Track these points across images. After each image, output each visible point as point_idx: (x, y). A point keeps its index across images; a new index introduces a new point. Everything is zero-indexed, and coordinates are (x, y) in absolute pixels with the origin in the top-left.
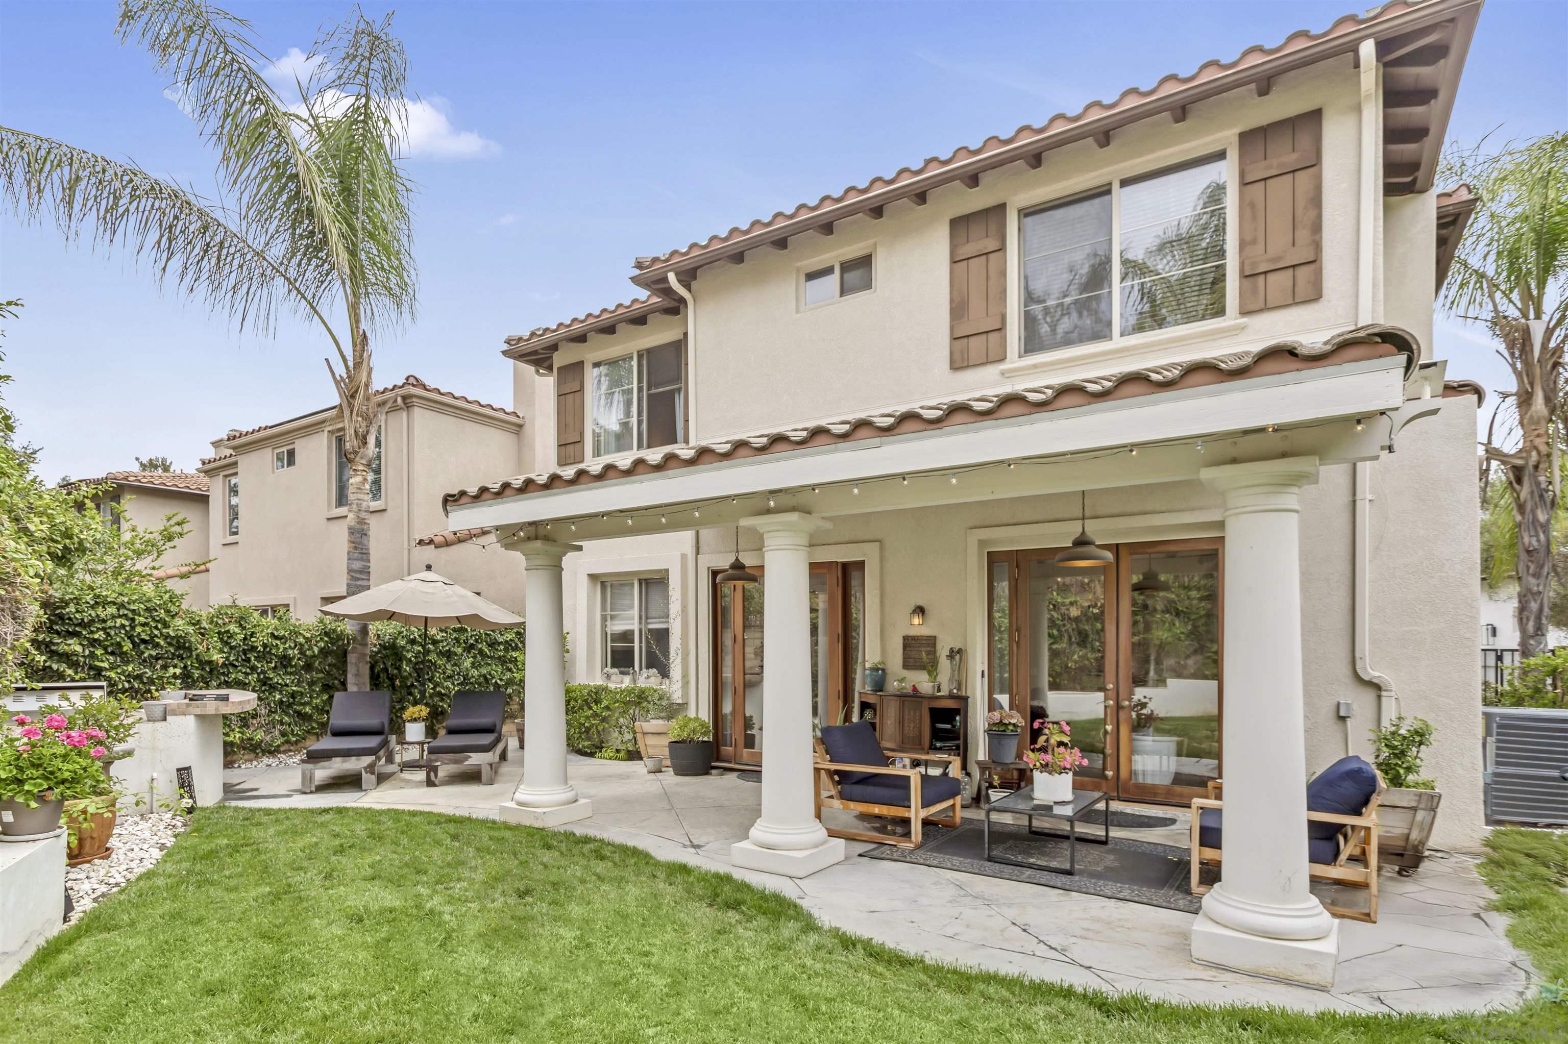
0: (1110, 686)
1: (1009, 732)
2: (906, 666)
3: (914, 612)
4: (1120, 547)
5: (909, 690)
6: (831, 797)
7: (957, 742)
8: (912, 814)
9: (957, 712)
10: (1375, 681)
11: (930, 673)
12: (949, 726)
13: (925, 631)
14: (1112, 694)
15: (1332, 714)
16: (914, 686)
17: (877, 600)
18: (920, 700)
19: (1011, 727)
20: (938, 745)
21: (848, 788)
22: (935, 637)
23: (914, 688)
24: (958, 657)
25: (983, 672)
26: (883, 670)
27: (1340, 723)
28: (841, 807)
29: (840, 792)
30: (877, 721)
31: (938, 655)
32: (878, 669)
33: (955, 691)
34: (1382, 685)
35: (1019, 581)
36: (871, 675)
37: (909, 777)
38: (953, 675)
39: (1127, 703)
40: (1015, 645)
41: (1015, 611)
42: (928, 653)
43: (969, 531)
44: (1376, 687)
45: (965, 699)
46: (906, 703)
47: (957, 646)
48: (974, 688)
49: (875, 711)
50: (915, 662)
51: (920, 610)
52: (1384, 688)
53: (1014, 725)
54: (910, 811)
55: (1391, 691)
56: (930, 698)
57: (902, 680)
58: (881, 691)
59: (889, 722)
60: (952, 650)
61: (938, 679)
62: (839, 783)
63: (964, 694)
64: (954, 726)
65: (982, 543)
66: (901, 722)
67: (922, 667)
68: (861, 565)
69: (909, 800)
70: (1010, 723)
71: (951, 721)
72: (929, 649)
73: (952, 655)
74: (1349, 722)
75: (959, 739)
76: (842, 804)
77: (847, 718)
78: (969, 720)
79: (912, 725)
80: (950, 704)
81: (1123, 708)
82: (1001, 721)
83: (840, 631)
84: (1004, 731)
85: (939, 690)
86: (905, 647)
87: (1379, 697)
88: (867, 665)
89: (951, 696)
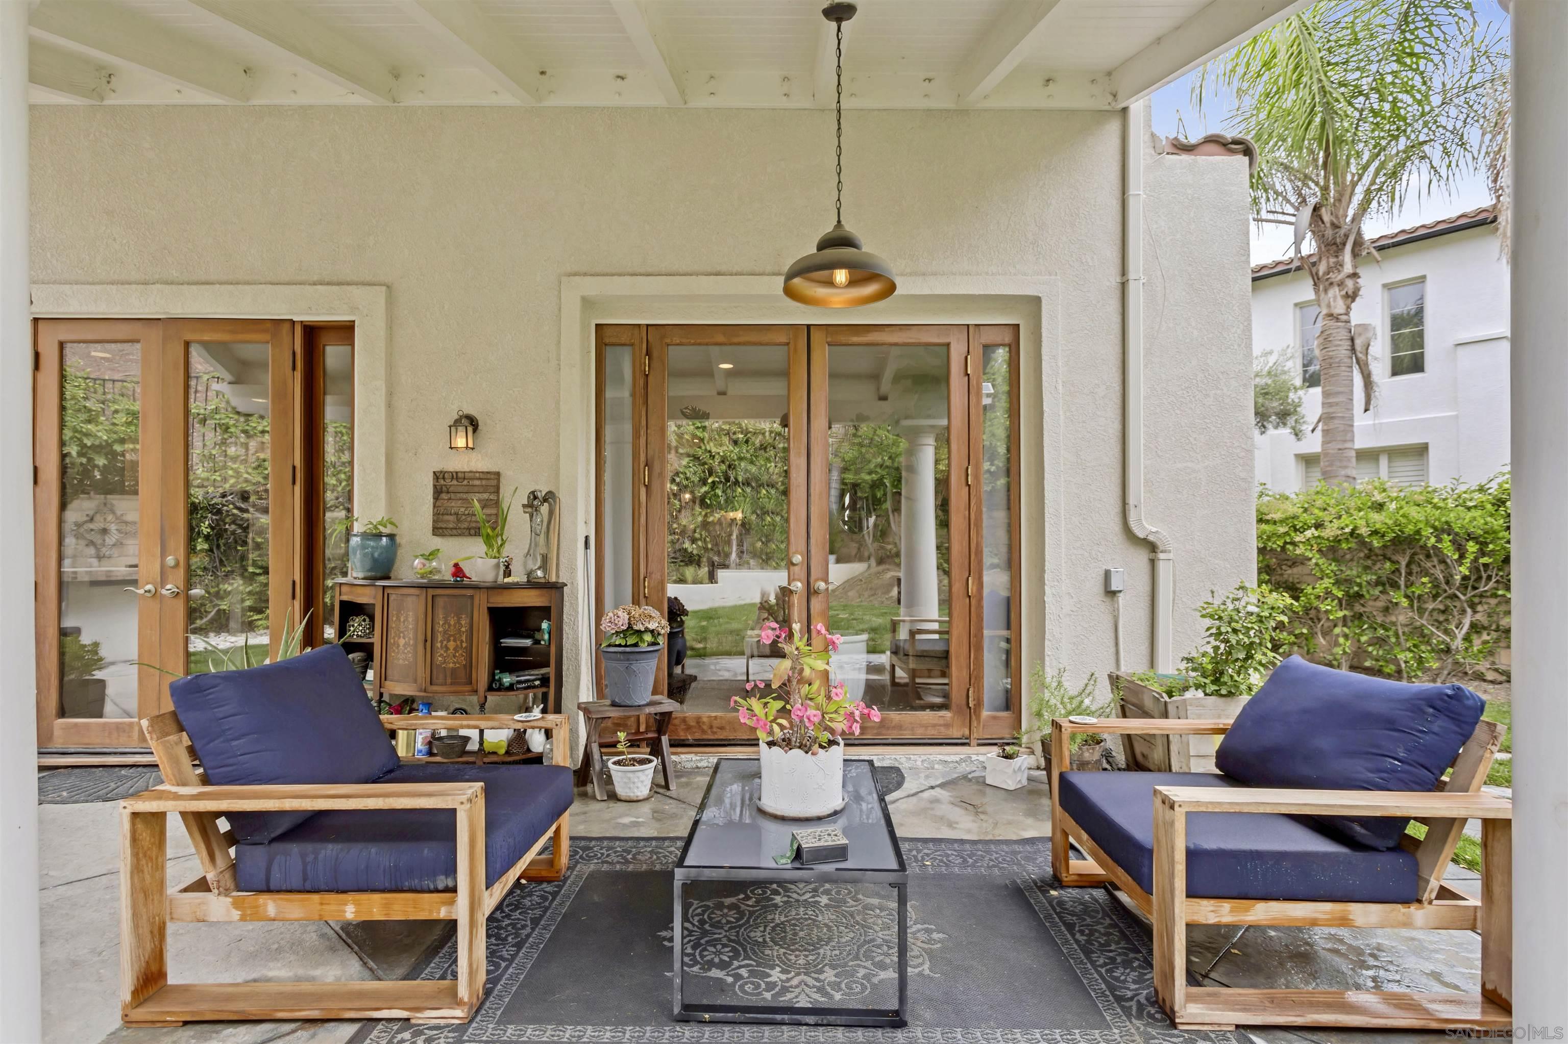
0: (798, 558)
1: (644, 647)
2: (438, 531)
3: (457, 423)
4: (812, 328)
5: (447, 575)
6: (201, 885)
7: (544, 671)
8: (460, 910)
9: (545, 612)
10: (1151, 538)
11: (488, 541)
12: (528, 642)
13: (477, 463)
14: (797, 571)
15: (1099, 588)
16: (456, 565)
17: (380, 399)
18: (469, 592)
19: (648, 638)
20: (507, 679)
21: (257, 856)
22: (498, 474)
23: (458, 571)
24: (545, 509)
25: (587, 538)
26: (391, 537)
27: (1107, 600)
28: (236, 914)
29: (234, 867)
30: (376, 639)
31: (505, 506)
32: (379, 536)
33: (540, 573)
34: (1159, 543)
35: (650, 378)
36: (363, 547)
37: (453, 811)
38: (533, 545)
39: (822, 585)
40: (643, 491)
41: (643, 432)
42: (485, 505)
43: (564, 279)
44: (1152, 547)
45: (557, 588)
46: (440, 602)
47: (543, 490)
48: (573, 570)
49: (372, 618)
50: (458, 520)
51: (472, 423)
52: (1161, 548)
53: (652, 631)
54: (452, 902)
55: (1170, 552)
56: (488, 588)
57: (432, 555)
58: (388, 578)
59: (402, 642)
60: (533, 495)
61: (507, 551)
62: (231, 839)
63: (553, 579)
64: (537, 642)
65: (587, 303)
66: (429, 641)
67: (474, 531)
68: (346, 331)
69: (451, 869)
70: (647, 630)
71: (531, 632)
72: (486, 496)
73: (534, 502)
74: (1121, 598)
75: (547, 665)
76: (236, 905)
77: (311, 637)
78: (566, 628)
79: (452, 645)
80: (531, 599)
81: (816, 592)
82: (630, 627)
83: (298, 461)
84: (636, 645)
85: (508, 573)
86: (438, 492)
87: (1153, 562)
88: (357, 528)
89: (532, 584)
